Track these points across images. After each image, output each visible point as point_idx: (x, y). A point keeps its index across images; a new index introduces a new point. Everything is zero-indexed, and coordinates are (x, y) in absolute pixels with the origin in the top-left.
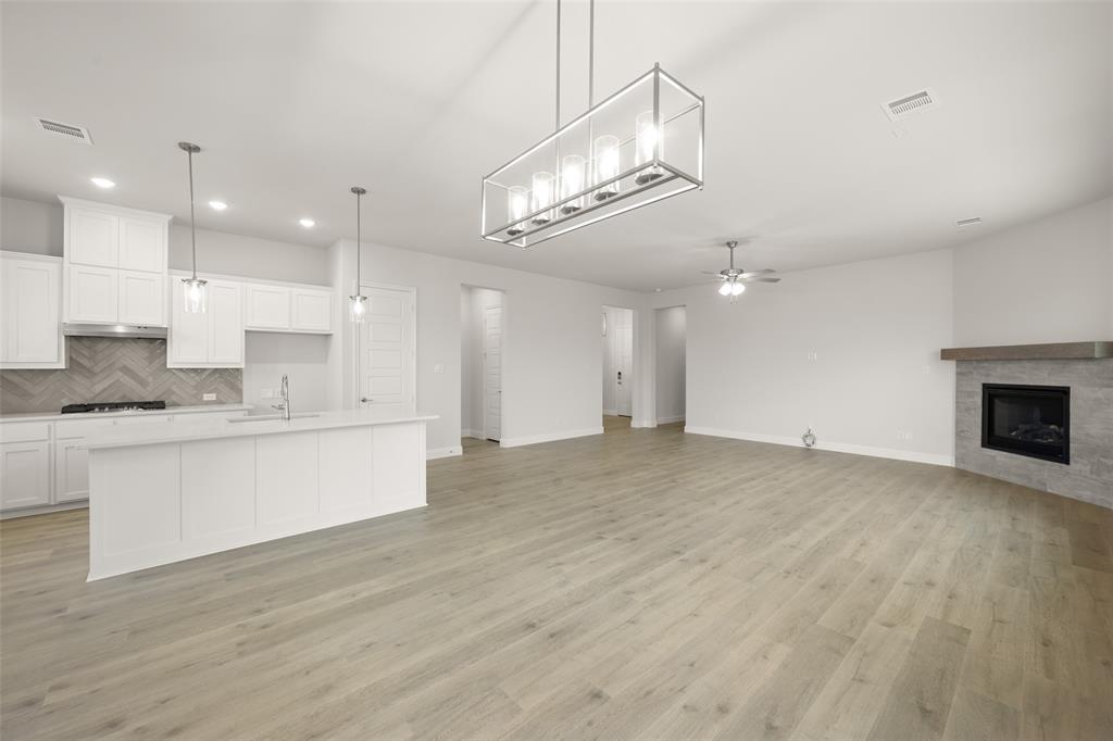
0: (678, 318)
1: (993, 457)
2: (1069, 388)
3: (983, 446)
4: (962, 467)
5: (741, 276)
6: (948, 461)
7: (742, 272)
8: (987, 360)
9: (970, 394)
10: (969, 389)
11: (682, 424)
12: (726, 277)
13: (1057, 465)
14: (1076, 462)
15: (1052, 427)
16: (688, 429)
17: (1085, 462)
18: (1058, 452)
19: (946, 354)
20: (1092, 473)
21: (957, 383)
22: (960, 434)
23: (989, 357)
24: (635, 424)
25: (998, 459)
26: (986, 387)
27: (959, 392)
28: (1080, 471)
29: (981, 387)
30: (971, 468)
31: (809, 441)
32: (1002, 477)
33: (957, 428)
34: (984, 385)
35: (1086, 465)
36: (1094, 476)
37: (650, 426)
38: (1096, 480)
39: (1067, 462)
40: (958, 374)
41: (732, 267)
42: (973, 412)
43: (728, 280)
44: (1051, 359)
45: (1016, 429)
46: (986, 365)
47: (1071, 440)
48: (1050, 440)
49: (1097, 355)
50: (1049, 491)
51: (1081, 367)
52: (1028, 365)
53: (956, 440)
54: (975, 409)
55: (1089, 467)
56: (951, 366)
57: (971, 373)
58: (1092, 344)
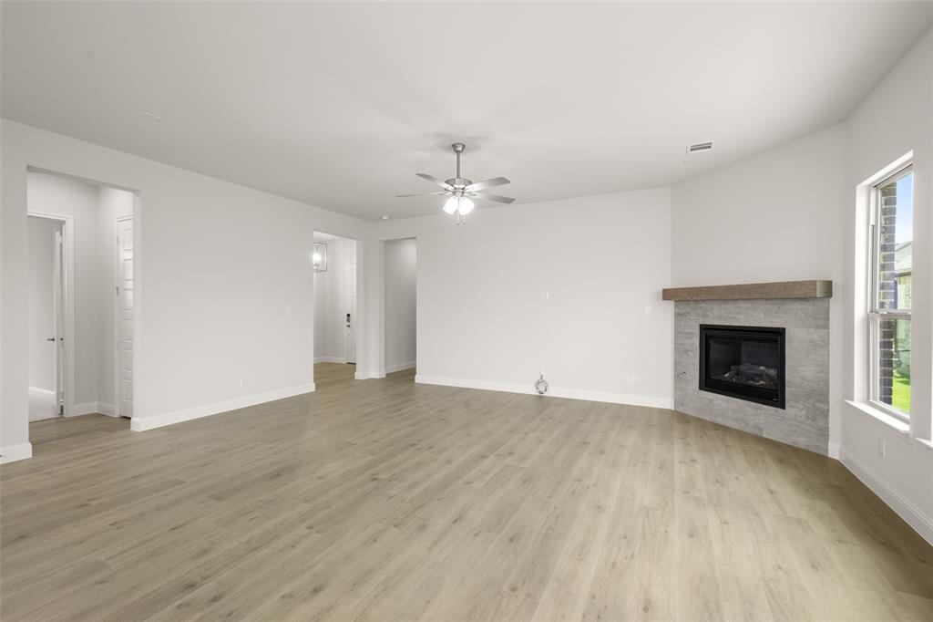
0: (410, 253)
1: (711, 400)
2: (784, 329)
3: (701, 388)
4: (681, 409)
5: (470, 188)
6: (667, 403)
7: (470, 183)
8: (704, 301)
9: (689, 336)
10: (688, 331)
11: (412, 372)
12: (451, 188)
13: (772, 409)
14: (792, 407)
15: (762, 368)
16: (419, 379)
17: (801, 406)
18: (773, 395)
19: (668, 295)
20: (807, 418)
21: (675, 324)
22: (679, 376)
23: (710, 297)
24: (360, 375)
25: (715, 402)
26: (704, 328)
27: (678, 334)
28: (796, 416)
29: (698, 328)
30: (690, 412)
31: (542, 388)
32: (719, 420)
33: (676, 369)
34: (701, 326)
35: (802, 410)
36: (810, 421)
37: (378, 377)
38: (812, 426)
39: (783, 407)
40: (677, 315)
41: (458, 176)
42: (690, 353)
43: (454, 193)
44: (767, 299)
45: (729, 370)
46: (703, 305)
47: (786, 383)
48: (762, 382)
49: (818, 296)
50: (765, 436)
51: (796, 307)
52: (744, 305)
53: (675, 381)
54: (693, 351)
55: (804, 412)
56: (670, 305)
57: (689, 313)
58: (814, 283)
